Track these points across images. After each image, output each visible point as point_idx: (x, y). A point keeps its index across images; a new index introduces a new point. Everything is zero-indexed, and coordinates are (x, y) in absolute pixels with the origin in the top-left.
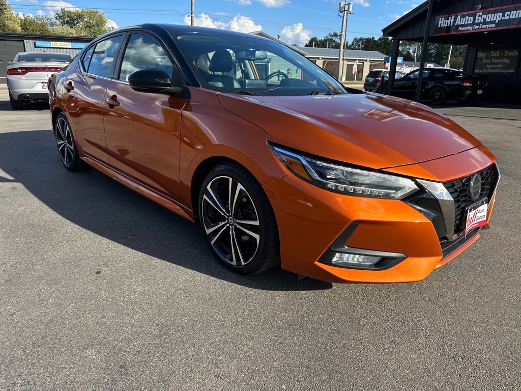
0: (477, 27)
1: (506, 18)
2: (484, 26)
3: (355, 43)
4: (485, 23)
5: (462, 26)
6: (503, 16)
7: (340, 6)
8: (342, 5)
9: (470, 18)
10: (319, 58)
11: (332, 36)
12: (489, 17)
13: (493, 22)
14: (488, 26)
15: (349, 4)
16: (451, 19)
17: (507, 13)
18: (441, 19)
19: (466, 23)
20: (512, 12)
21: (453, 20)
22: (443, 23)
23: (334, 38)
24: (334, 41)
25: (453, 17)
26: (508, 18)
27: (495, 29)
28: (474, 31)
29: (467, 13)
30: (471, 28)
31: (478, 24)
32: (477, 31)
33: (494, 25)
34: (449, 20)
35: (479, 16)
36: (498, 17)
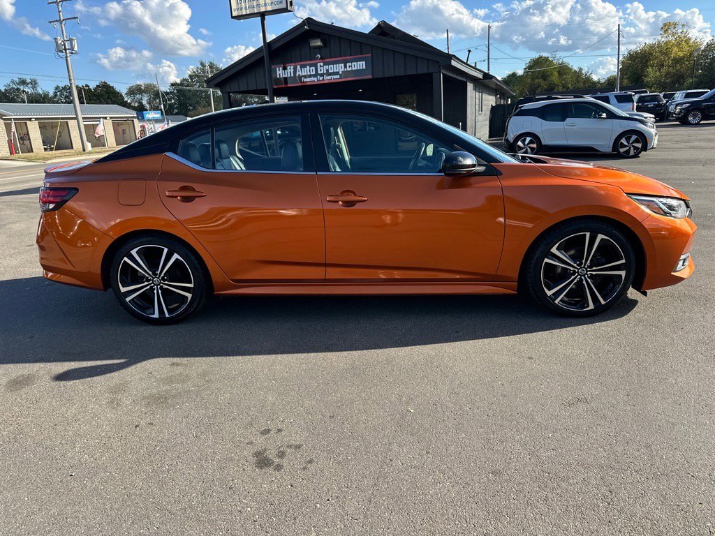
0: (321, 78)
1: (348, 69)
2: (329, 77)
3: (58, 93)
4: (328, 74)
5: (305, 77)
6: (345, 67)
7: (57, 43)
8: (60, 42)
9: (311, 68)
10: (30, 119)
11: (18, 84)
12: (332, 68)
13: (337, 73)
14: (332, 77)
15: (71, 40)
16: (290, 69)
17: (348, 64)
18: (277, 69)
19: (309, 73)
20: (353, 63)
21: (292, 70)
22: (280, 73)
23: (21, 88)
24: (24, 91)
25: (292, 67)
26: (350, 69)
27: (340, 80)
28: (319, 83)
29: (308, 62)
30: (315, 79)
31: (322, 75)
32: (322, 82)
33: (338, 77)
34: (289, 71)
35: (321, 66)
36: (340, 68)
